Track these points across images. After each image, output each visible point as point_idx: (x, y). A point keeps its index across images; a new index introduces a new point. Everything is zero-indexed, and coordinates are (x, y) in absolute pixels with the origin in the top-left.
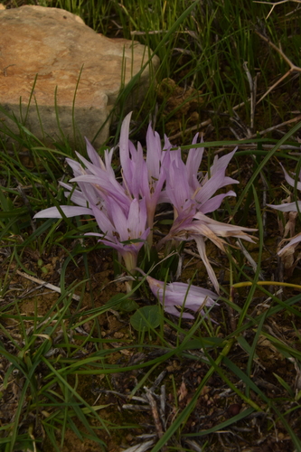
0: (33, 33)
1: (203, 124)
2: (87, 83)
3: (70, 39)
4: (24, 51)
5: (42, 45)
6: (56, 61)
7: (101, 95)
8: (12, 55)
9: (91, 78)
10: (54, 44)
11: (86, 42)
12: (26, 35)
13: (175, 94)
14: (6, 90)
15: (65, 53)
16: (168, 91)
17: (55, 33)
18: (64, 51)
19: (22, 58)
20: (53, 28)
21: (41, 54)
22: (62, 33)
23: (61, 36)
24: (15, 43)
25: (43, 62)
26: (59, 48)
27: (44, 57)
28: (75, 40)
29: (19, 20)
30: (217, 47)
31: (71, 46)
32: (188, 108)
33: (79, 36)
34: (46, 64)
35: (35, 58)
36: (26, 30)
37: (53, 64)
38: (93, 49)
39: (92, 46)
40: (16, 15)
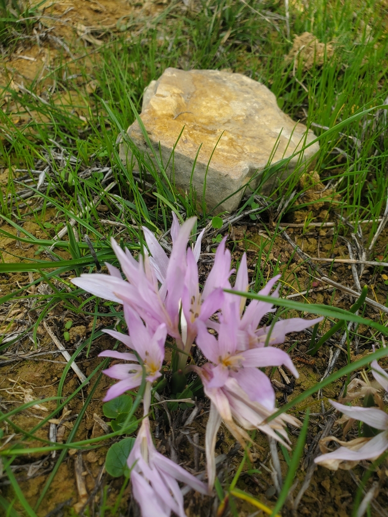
0: (227, 94)
1: (329, 224)
2: (240, 150)
3: (253, 109)
4: (209, 105)
5: (227, 105)
6: (229, 121)
7: (244, 165)
8: (197, 105)
9: (247, 147)
10: (238, 108)
11: (265, 116)
12: (220, 94)
13: (315, 188)
14: (164, 131)
15: (241, 118)
16: (311, 184)
17: (244, 101)
18: (242, 116)
19: (203, 110)
20: (246, 96)
21: (221, 111)
22: (250, 102)
23: (248, 104)
24: (207, 96)
25: (217, 119)
26: (239, 112)
27: (221, 115)
28: (257, 111)
29: (224, 82)
30: (372, 161)
31: (250, 115)
32: (321, 205)
33: (263, 109)
34: (219, 122)
35: (214, 113)
36: (224, 90)
37: (224, 124)
38: (267, 123)
39: (268, 121)
40: (226, 77)
